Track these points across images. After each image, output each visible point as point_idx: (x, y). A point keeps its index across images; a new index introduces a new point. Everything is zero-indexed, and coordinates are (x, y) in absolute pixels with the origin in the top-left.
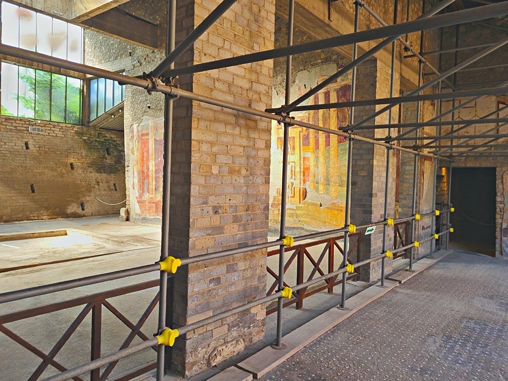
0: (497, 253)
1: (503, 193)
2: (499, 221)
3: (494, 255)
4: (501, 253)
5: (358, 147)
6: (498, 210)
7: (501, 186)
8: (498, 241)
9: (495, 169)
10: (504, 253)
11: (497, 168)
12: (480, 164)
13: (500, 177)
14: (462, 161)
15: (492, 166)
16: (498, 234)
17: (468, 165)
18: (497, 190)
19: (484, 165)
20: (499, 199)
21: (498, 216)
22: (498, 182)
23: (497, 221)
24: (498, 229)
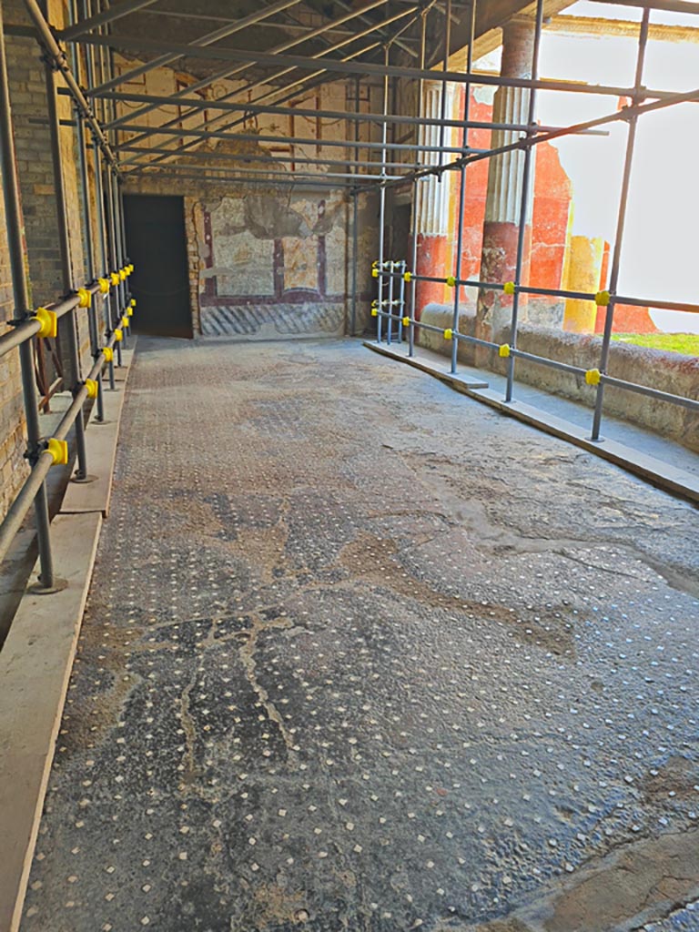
0: (195, 332)
1: (195, 239)
2: (194, 283)
3: (190, 336)
4: (201, 333)
5: (27, 135)
6: (191, 266)
7: (192, 228)
8: (195, 314)
9: (181, 198)
10: (204, 331)
11: (186, 199)
12: (161, 189)
13: (190, 213)
14: (134, 182)
15: (178, 193)
16: (194, 303)
17: (144, 190)
18: (188, 234)
19: (168, 191)
20: (191, 248)
21: (192, 276)
22: (188, 220)
23: (191, 283)
24: (194, 296)
